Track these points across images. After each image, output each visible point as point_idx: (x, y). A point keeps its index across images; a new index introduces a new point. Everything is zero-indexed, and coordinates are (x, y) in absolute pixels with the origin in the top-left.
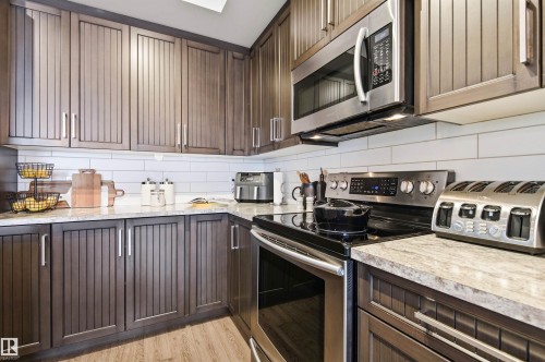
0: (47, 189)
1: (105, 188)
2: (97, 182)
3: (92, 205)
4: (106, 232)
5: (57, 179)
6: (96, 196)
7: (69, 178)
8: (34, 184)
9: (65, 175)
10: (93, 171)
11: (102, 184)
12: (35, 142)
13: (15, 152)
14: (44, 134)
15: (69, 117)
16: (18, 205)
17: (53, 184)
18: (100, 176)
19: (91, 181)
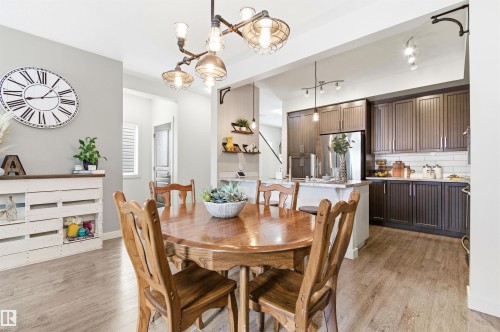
0: (384, 169)
1: (406, 169)
2: (402, 166)
3: (400, 175)
4: (405, 185)
5: (388, 165)
6: (402, 172)
8: (380, 167)
9: (391, 164)
10: (401, 162)
11: (405, 167)
12: (380, 152)
13: (374, 156)
16: (376, 174)
17: (387, 167)
18: (404, 164)
19: (400, 166)
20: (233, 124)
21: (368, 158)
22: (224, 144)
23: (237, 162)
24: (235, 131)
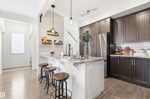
0: (120, 51)
1: (131, 51)
2: (129, 50)
3: (128, 54)
4: (129, 59)
5: (122, 49)
6: (129, 53)
7: (124, 49)
8: (118, 50)
9: (123, 48)
10: (129, 47)
11: (130, 50)
12: (118, 43)
13: (115, 45)
14: (119, 41)
15: (123, 38)
16: (116, 53)
17: (121, 50)
18: (130, 48)
19: (128, 49)
20: (48, 31)
21: (111, 46)
22: (43, 40)
23: (51, 48)
24: (48, 35)
